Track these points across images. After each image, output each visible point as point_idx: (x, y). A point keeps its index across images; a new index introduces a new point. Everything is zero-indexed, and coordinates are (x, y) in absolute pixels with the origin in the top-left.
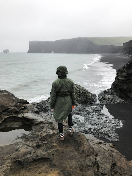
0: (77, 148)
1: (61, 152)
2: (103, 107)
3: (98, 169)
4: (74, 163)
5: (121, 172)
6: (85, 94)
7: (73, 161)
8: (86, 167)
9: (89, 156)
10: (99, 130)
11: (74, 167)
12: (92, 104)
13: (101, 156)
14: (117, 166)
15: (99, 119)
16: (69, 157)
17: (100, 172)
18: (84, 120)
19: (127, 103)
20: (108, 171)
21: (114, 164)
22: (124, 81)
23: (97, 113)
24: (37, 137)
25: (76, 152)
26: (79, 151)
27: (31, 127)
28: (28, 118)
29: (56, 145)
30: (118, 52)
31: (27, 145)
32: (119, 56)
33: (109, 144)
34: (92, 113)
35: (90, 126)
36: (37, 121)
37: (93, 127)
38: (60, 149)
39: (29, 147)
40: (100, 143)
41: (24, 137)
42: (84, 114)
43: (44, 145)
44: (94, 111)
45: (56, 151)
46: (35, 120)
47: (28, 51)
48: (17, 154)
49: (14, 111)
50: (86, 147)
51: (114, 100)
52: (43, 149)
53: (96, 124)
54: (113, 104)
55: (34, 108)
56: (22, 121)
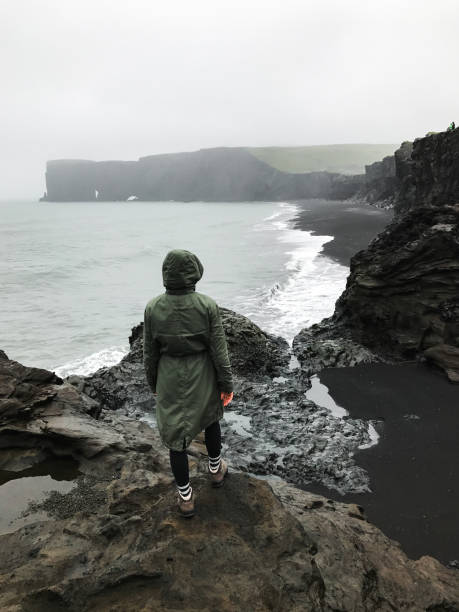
0: (247, 528)
1: (194, 550)
2: (310, 382)
3: (322, 596)
4: (245, 584)
5: (396, 598)
6: (250, 340)
7: (239, 576)
8: (283, 595)
9: (291, 555)
10: (303, 460)
11: (245, 599)
12: (276, 371)
13: (327, 550)
14: (381, 581)
15: (299, 420)
16: (223, 566)
17: (329, 607)
18: (249, 427)
19: (388, 362)
20: (356, 601)
21: (371, 575)
22: (375, 292)
23: (291, 403)
24: (102, 502)
25: (245, 545)
26: (255, 542)
27: (77, 464)
28: (63, 436)
29: (174, 524)
30: (349, 195)
31: (69, 533)
32: (354, 206)
33: (347, 505)
34: (277, 402)
35: (271, 448)
36: (96, 444)
37: (281, 451)
38: (192, 536)
39: (79, 540)
40: (317, 505)
41: (54, 504)
42: (248, 408)
43: (133, 527)
44: (281, 396)
45: (178, 548)
46: (89, 441)
47: (42, 196)
48: (39, 568)
49: (11, 413)
50: (278, 524)
51: (347, 356)
52: (129, 542)
53: (290, 440)
54: (342, 368)
55: (81, 399)
56: (43, 447)
